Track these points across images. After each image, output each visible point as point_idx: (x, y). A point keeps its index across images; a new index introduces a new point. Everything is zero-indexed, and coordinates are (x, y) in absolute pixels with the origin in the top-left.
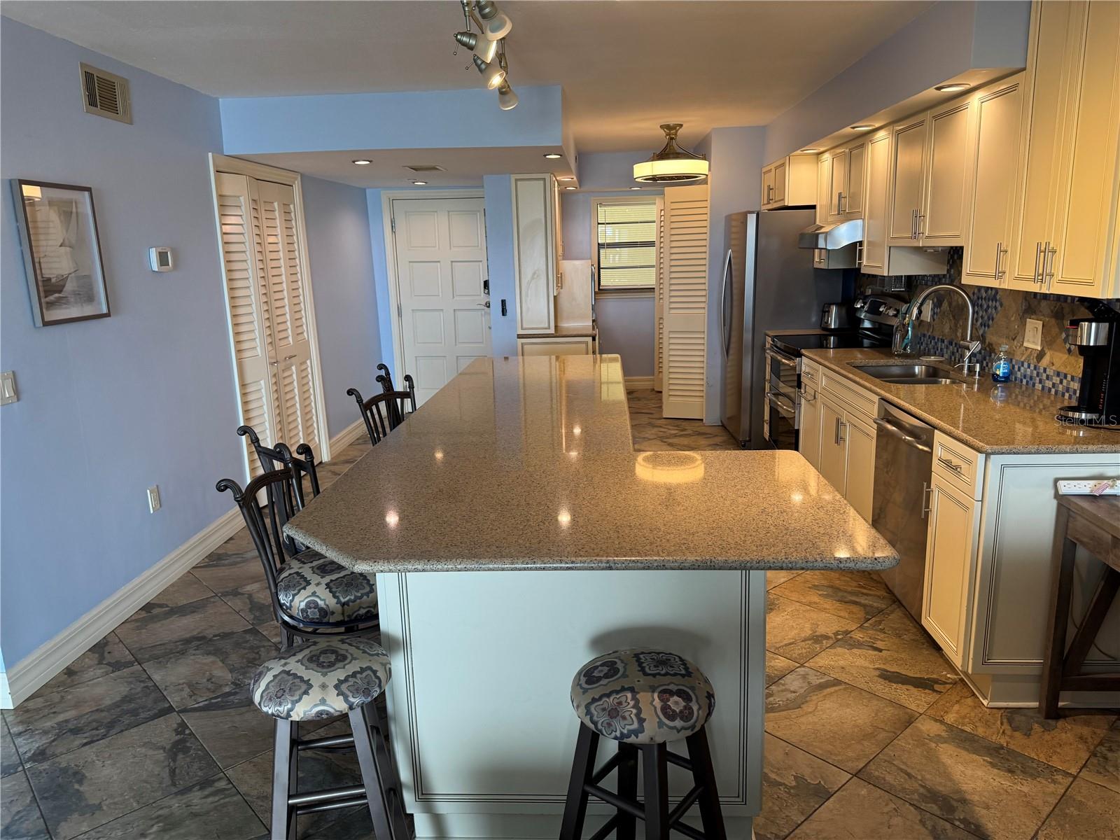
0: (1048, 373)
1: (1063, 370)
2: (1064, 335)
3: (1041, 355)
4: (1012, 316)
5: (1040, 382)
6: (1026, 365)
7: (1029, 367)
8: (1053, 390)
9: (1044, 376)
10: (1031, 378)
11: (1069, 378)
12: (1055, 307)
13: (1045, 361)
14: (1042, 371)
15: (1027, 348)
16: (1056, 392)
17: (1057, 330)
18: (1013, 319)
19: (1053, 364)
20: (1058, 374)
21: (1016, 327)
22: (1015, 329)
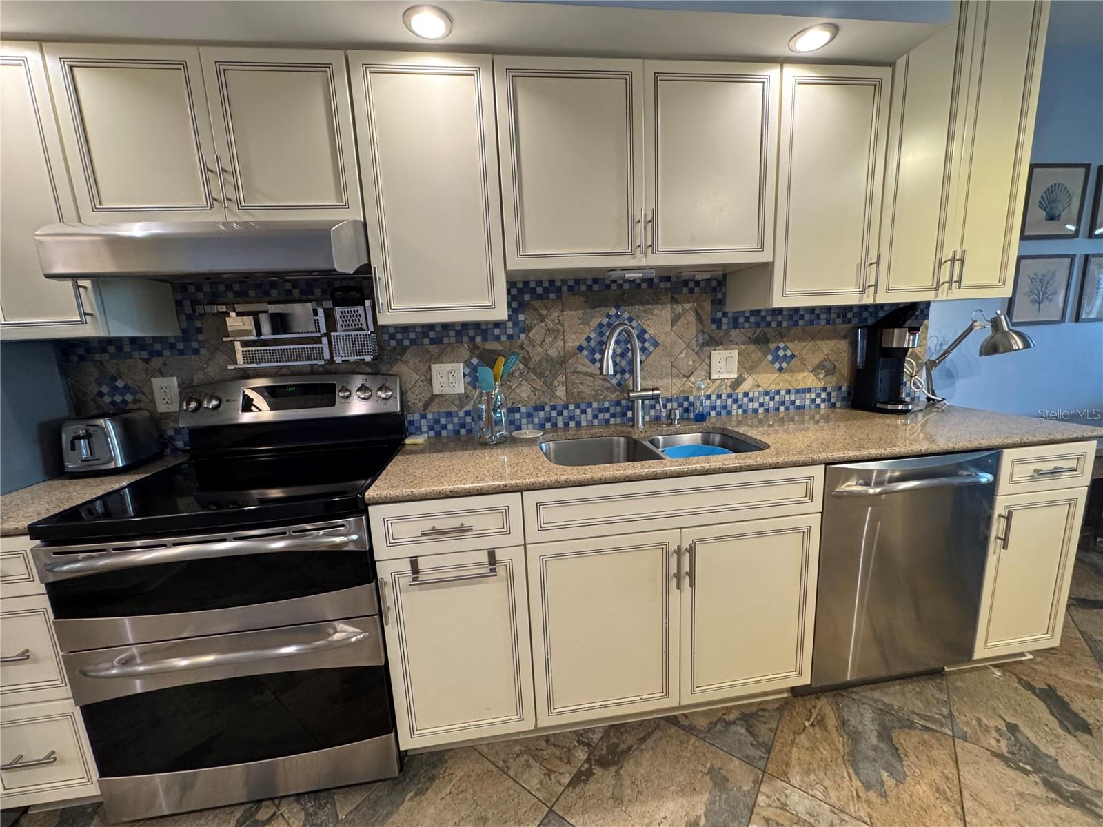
0: (751, 395)
1: (773, 388)
2: (770, 357)
3: (737, 383)
4: (682, 352)
5: (740, 407)
6: (713, 397)
7: (719, 396)
8: (761, 410)
9: (746, 400)
10: (725, 407)
11: (783, 392)
12: (754, 333)
13: (745, 387)
14: (740, 396)
15: (714, 380)
16: (767, 411)
17: (760, 354)
18: (683, 355)
19: (758, 386)
20: (767, 393)
21: (691, 363)
22: (688, 366)
